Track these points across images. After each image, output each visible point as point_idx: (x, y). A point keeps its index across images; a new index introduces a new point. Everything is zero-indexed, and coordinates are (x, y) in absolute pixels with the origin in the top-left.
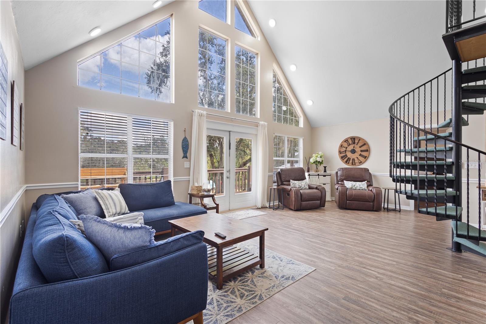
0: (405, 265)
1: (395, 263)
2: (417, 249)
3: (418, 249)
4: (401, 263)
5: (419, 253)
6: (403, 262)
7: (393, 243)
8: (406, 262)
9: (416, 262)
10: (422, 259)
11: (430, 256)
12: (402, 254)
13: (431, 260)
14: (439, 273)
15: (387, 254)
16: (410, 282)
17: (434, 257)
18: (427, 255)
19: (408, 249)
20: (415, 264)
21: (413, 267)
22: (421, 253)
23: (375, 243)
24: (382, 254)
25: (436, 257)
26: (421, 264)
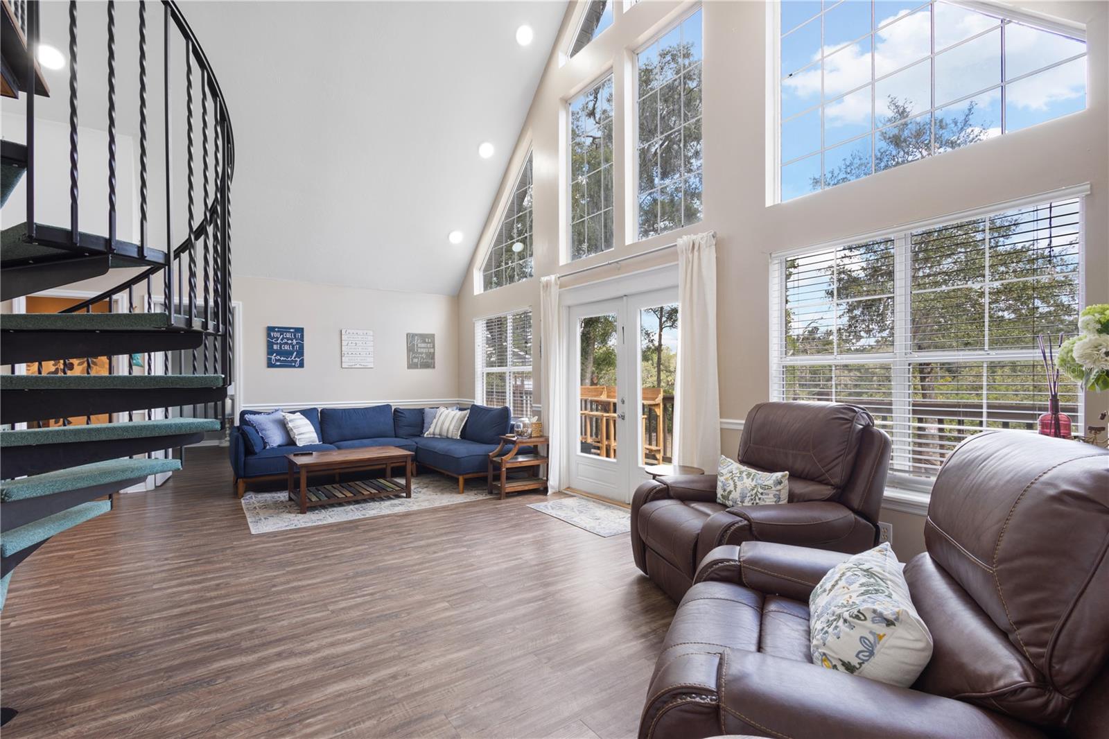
0: (135, 593)
1: (155, 587)
2: (124, 646)
3: (120, 650)
4: (144, 591)
5: (114, 636)
6: (140, 598)
7: (201, 629)
8: (135, 599)
9: (115, 608)
10: (102, 624)
11: (81, 643)
12: (154, 612)
13: (77, 633)
14: (62, 609)
15: (186, 596)
16: (115, 574)
17: (70, 646)
18: (89, 642)
19: (146, 632)
20: (113, 604)
21: (116, 596)
22: (108, 637)
23: (242, 605)
24: (195, 591)
25: (64, 649)
26: (103, 610)
